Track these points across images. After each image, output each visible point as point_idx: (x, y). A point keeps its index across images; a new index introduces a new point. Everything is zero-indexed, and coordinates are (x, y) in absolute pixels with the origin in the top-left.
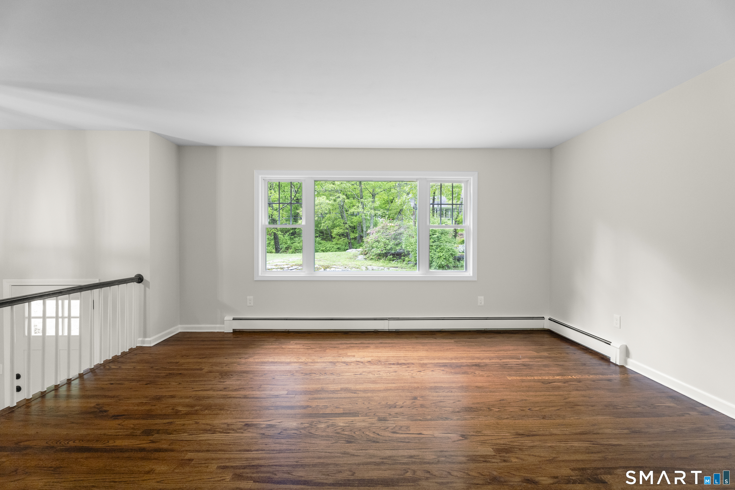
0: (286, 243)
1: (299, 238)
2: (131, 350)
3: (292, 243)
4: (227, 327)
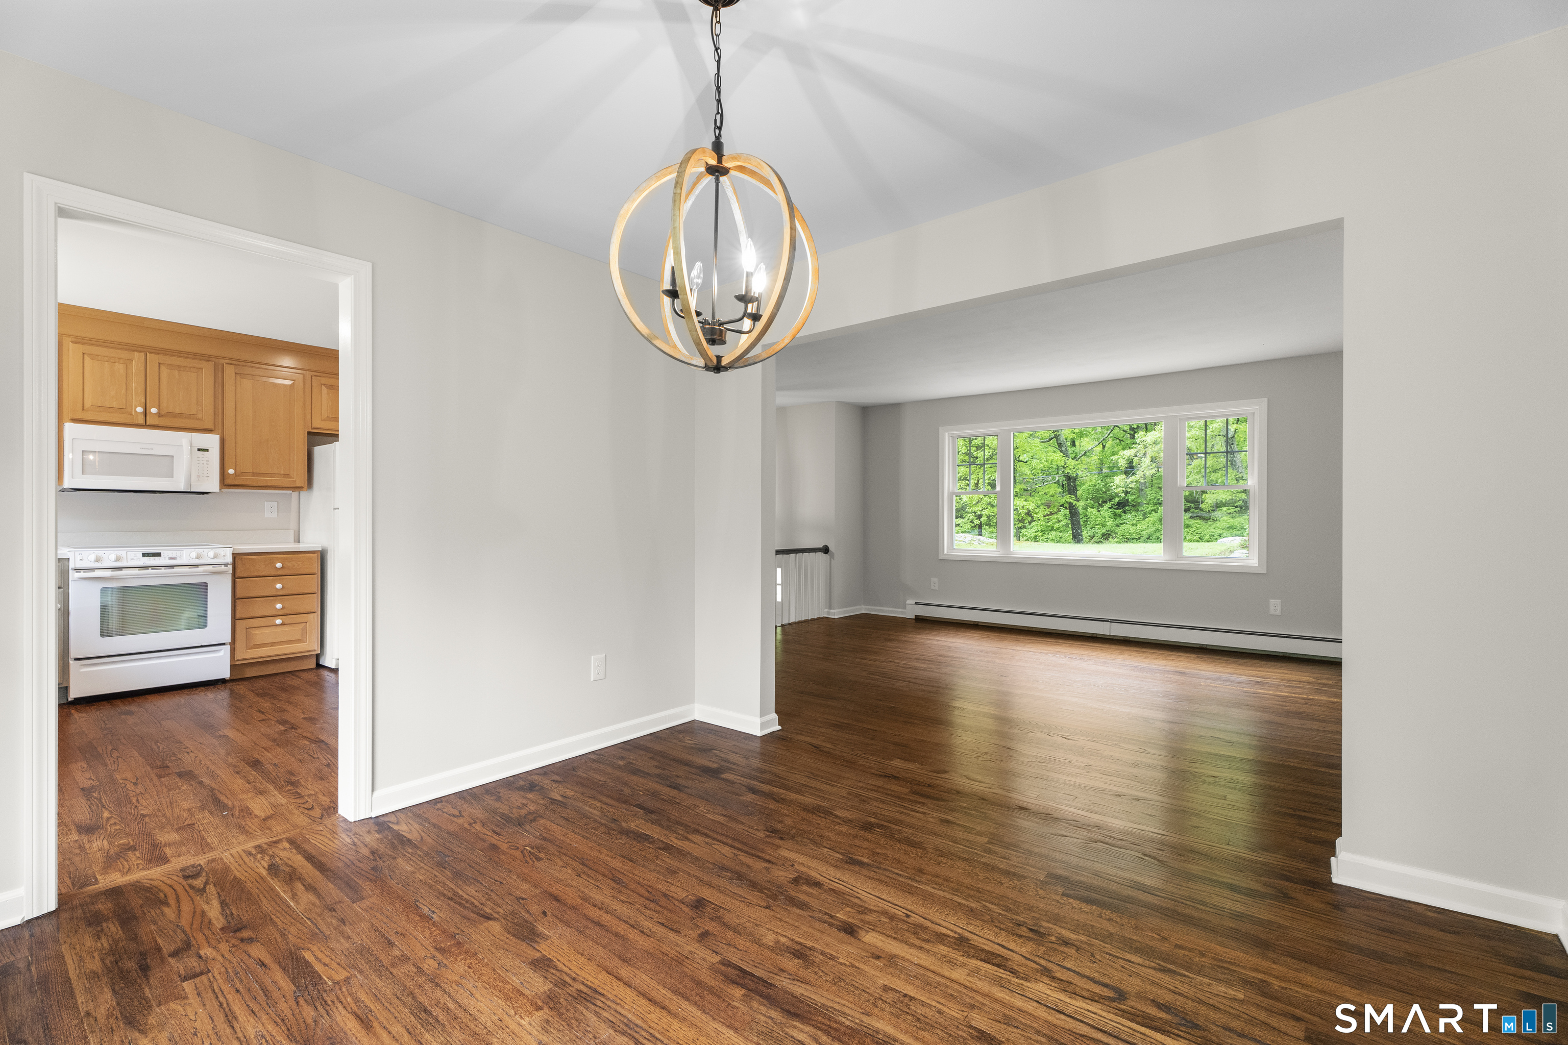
0: (1103, 526)
1: (1134, 513)
2: (819, 619)
4: (910, 611)
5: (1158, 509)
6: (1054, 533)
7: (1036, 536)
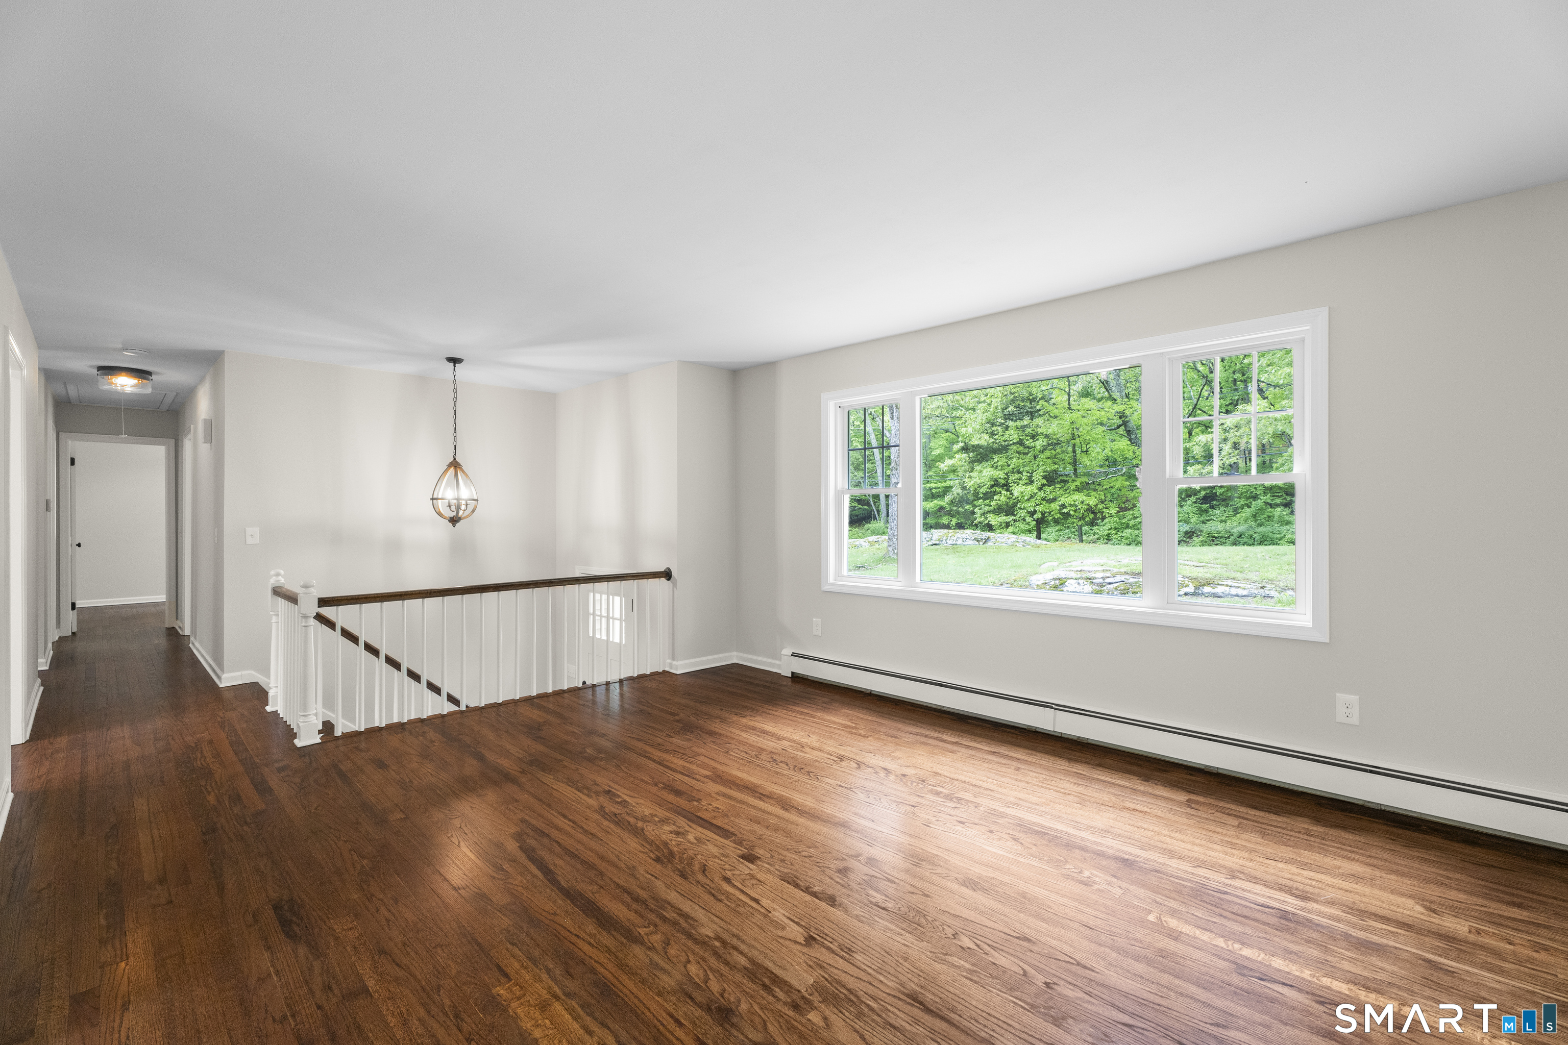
2: (654, 673)
3: (1203, 522)
4: (785, 666)
5: (1251, 503)
6: (1129, 531)
7: (1109, 534)
